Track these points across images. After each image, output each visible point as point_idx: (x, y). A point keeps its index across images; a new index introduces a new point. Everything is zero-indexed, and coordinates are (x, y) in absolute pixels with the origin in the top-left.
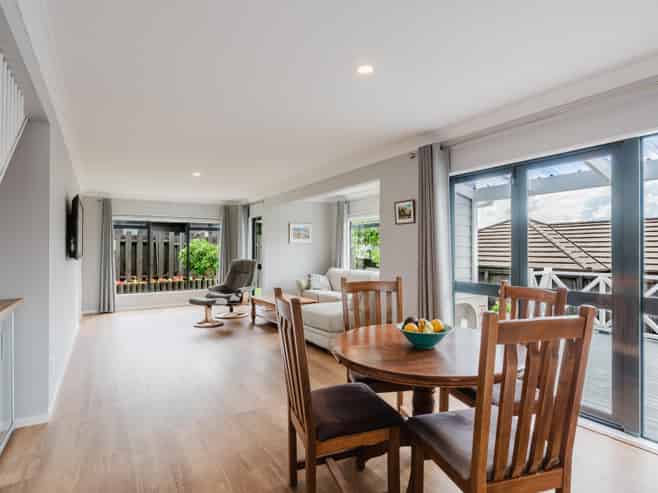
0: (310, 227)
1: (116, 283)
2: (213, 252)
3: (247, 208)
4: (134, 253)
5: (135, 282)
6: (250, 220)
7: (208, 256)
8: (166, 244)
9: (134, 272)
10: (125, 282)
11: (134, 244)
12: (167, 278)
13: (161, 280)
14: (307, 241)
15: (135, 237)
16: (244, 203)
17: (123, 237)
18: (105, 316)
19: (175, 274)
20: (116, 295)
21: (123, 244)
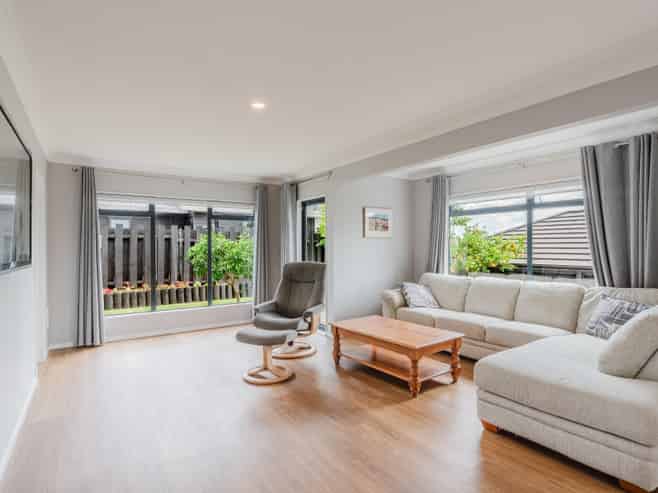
0: (389, 214)
1: (103, 291)
2: (234, 251)
3: (295, 186)
4: (127, 252)
5: (128, 290)
6: (299, 203)
7: (227, 256)
8: (168, 241)
9: (126, 277)
10: (115, 290)
11: (127, 241)
12: (169, 283)
13: (161, 287)
14: (384, 234)
15: (127, 232)
16: (289, 180)
17: (112, 232)
18: (86, 353)
19: (179, 279)
20: (104, 312)
21: (111, 240)
